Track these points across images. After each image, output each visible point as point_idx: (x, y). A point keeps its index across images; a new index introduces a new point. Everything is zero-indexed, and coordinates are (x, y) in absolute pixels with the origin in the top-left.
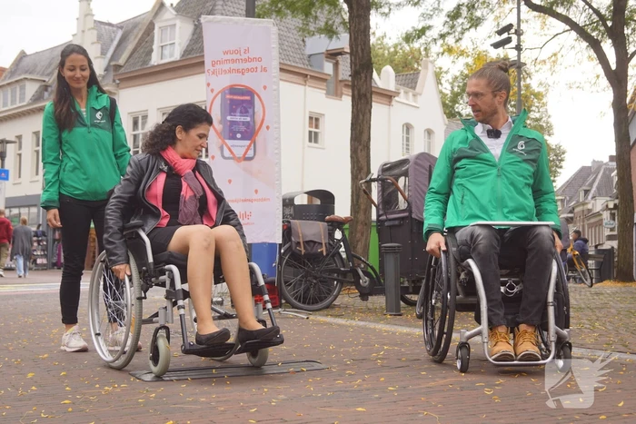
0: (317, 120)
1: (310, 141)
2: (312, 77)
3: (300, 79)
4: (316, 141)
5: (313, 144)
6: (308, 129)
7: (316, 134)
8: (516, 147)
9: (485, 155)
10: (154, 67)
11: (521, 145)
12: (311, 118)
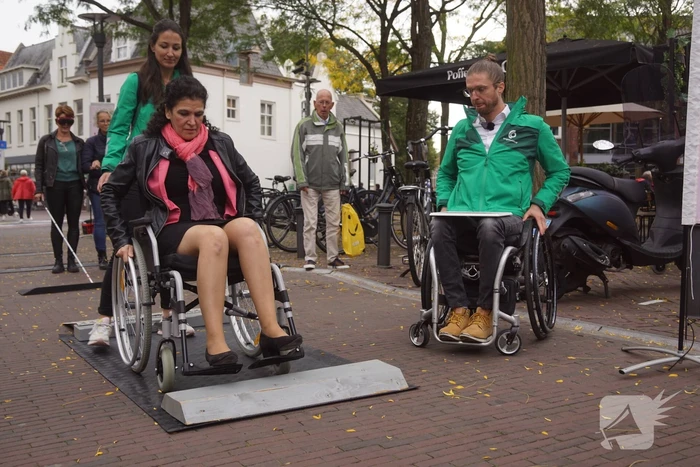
0: (234, 101)
1: (229, 116)
2: (228, 71)
3: (219, 73)
4: (233, 116)
5: (231, 119)
6: (226, 108)
7: (233, 111)
8: (507, 136)
9: (476, 146)
10: (113, 63)
11: (512, 135)
12: (229, 100)
